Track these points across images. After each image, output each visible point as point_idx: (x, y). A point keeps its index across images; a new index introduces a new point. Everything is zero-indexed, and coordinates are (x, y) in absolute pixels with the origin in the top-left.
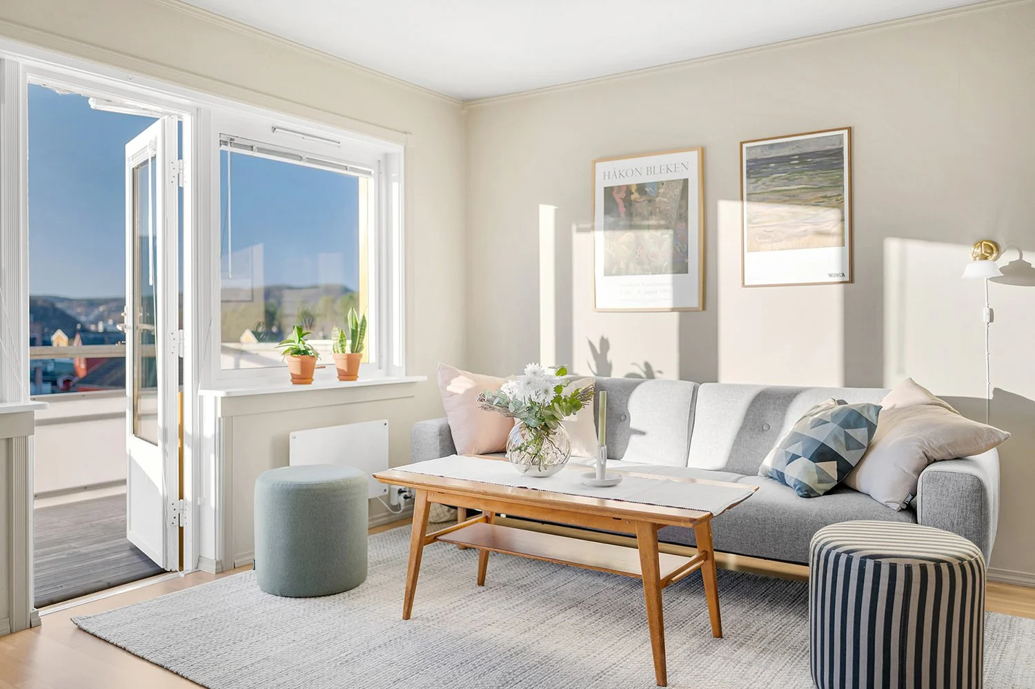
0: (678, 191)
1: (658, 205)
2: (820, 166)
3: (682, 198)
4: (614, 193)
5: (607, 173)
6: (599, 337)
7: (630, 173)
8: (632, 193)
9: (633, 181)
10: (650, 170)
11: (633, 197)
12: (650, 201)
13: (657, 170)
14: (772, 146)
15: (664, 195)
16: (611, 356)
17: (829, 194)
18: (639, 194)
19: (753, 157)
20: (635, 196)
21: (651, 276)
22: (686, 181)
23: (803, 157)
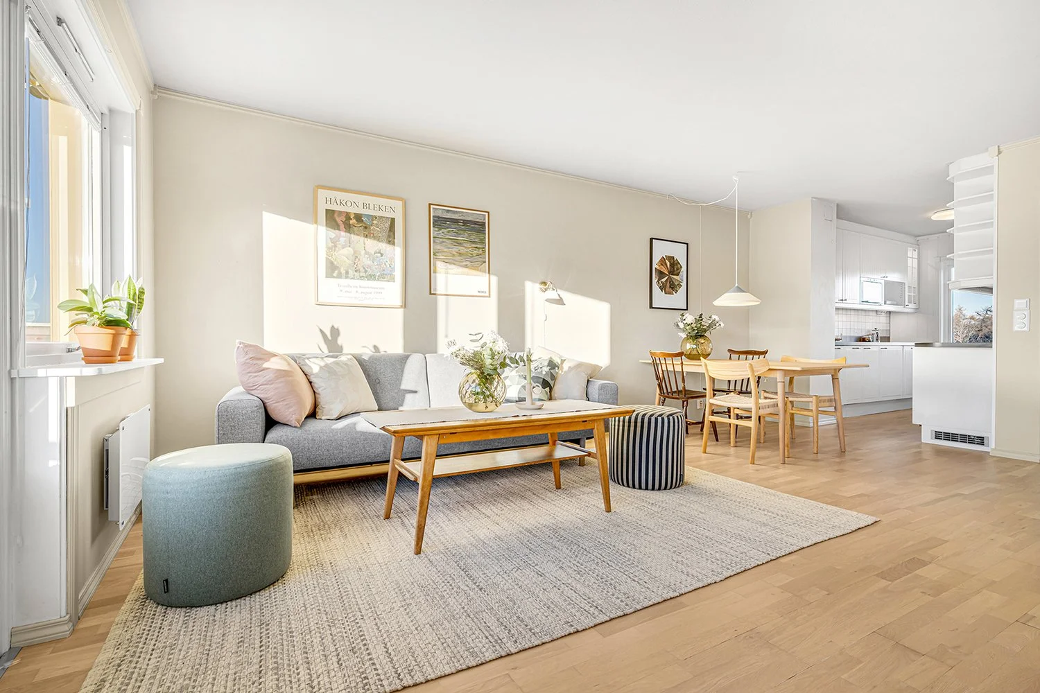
0: (387, 225)
1: (372, 232)
2: (472, 229)
3: (390, 231)
4: (336, 215)
5: (328, 199)
6: (330, 326)
7: (349, 204)
8: (351, 219)
9: (352, 210)
10: (366, 206)
11: (351, 222)
12: (366, 228)
13: (371, 207)
14: (448, 211)
15: (377, 226)
16: (340, 341)
17: (478, 246)
18: (357, 221)
19: (437, 215)
20: (353, 221)
21: (366, 281)
22: (393, 220)
23: (465, 222)
